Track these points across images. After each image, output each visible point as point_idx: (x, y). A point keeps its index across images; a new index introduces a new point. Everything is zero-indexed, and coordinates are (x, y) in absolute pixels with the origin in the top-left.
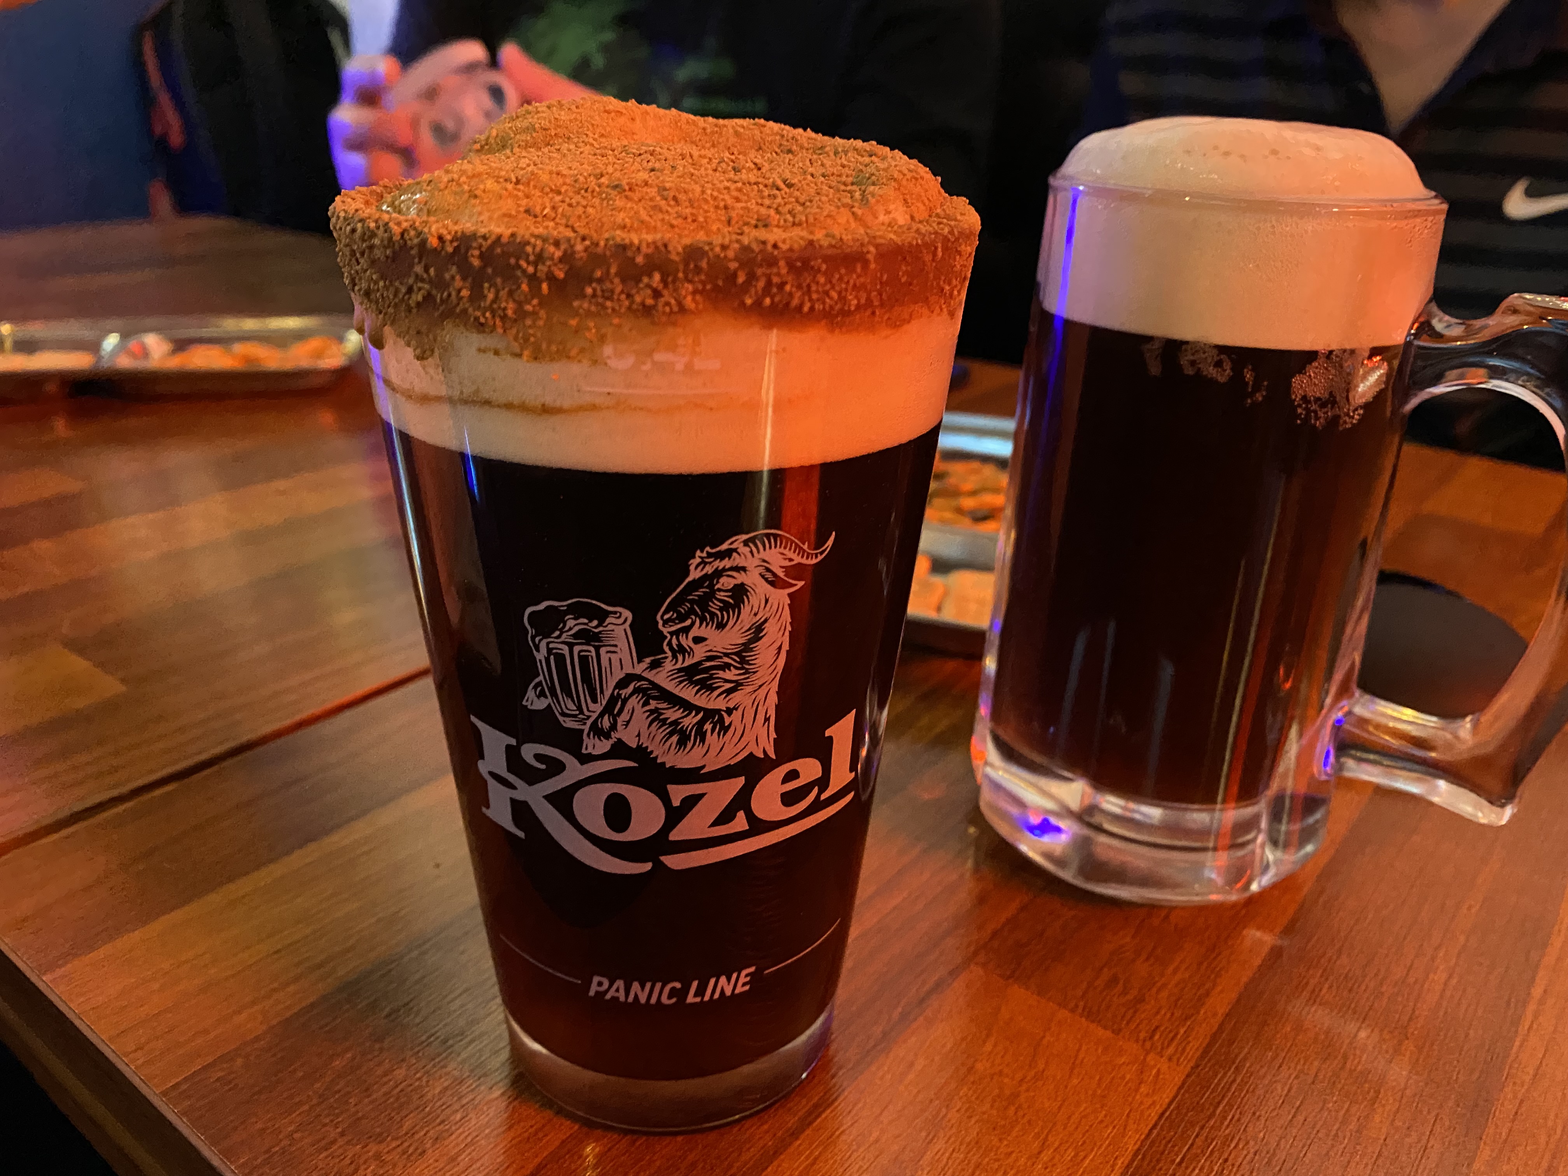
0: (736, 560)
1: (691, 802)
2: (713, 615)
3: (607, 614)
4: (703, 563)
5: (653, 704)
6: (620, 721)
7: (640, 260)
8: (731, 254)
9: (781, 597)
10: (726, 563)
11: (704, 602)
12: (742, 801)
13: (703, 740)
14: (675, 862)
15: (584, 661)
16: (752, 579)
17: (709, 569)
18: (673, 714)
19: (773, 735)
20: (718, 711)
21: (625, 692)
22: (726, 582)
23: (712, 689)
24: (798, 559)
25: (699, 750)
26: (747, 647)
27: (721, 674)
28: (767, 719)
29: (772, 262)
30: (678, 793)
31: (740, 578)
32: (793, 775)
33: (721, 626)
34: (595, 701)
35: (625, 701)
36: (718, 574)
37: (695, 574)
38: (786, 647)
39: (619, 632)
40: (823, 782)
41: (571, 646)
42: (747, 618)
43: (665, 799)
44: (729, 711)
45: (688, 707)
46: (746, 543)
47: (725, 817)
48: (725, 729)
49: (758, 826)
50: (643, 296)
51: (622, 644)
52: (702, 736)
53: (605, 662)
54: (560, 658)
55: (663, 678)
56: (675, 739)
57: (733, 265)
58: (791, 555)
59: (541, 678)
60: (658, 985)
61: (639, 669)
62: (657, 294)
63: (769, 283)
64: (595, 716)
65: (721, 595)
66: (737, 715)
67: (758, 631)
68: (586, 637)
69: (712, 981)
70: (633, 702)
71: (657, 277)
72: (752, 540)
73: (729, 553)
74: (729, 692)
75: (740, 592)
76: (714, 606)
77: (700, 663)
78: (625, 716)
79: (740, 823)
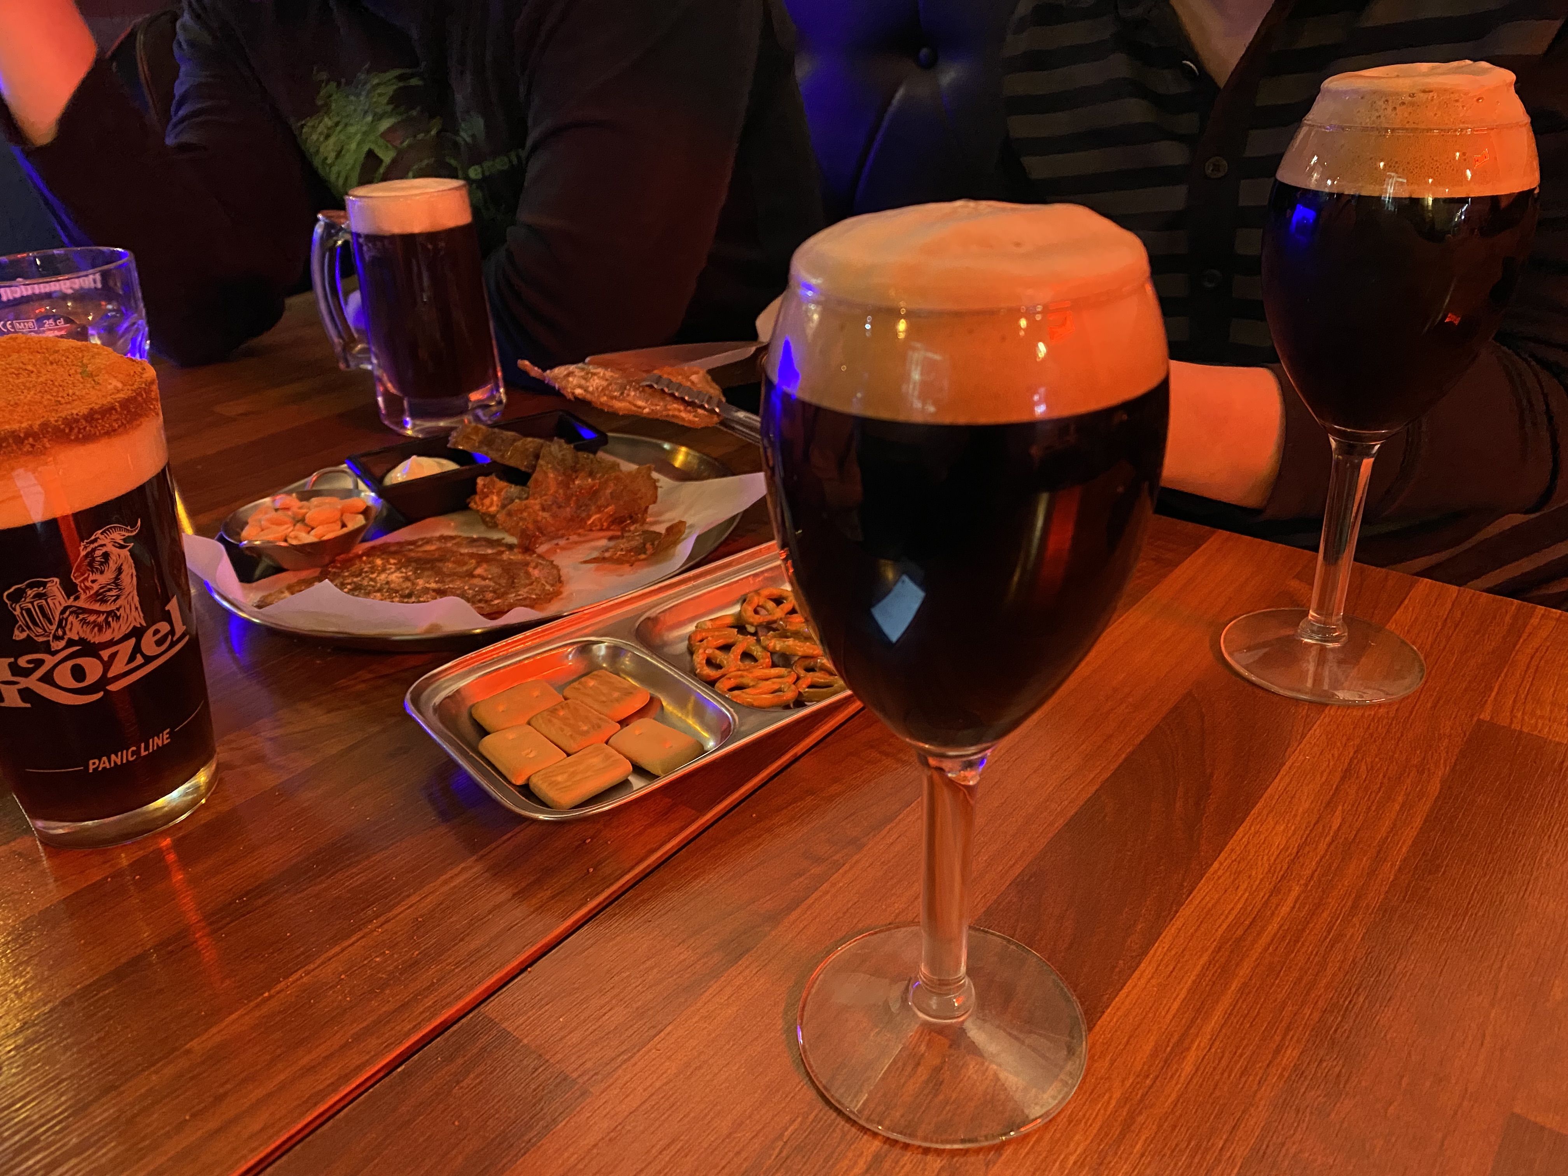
0: (100, 542)
1: (113, 656)
2: (97, 569)
3: (46, 583)
4: (85, 547)
5: (81, 617)
6: (67, 629)
7: (22, 435)
8: (60, 423)
9: (125, 552)
10: (96, 545)
11: (91, 564)
12: (137, 649)
13: (110, 626)
14: (113, 687)
15: (41, 608)
16: (110, 548)
17: (89, 549)
18: (92, 618)
19: (142, 615)
20: (112, 611)
21: (65, 616)
22: (98, 553)
23: (106, 601)
24: (127, 534)
25: (110, 631)
26: (117, 578)
27: (109, 593)
28: (137, 608)
29: (77, 421)
30: (105, 654)
31: (104, 549)
32: (156, 632)
33: (102, 572)
34: (51, 624)
35: (66, 620)
36: (94, 550)
37: (83, 553)
38: (135, 573)
39: (55, 589)
40: (172, 632)
41: (32, 603)
42: (113, 565)
43: (100, 658)
44: (118, 609)
45: (98, 613)
46: (102, 533)
47: (132, 659)
48: (118, 618)
49: (148, 660)
50: (27, 448)
51: (58, 594)
52: (108, 624)
53: (52, 605)
54: (28, 611)
55: (81, 603)
56: (96, 629)
57: (62, 427)
58: (123, 533)
59: (20, 623)
60: (125, 752)
61: (70, 601)
62: (33, 446)
63: (80, 429)
64: (53, 632)
65: (98, 559)
66: (122, 610)
67: (120, 570)
68: (39, 596)
69: (151, 741)
70: (71, 619)
71: (31, 440)
72: (104, 532)
73: (95, 540)
74: (115, 601)
75: (106, 555)
76: (96, 565)
77: (97, 591)
78: (69, 626)
79: (139, 660)
